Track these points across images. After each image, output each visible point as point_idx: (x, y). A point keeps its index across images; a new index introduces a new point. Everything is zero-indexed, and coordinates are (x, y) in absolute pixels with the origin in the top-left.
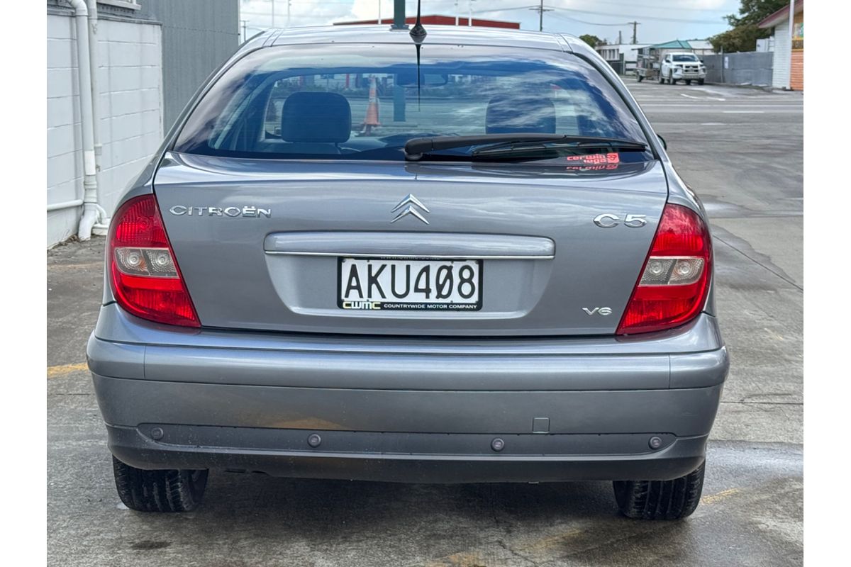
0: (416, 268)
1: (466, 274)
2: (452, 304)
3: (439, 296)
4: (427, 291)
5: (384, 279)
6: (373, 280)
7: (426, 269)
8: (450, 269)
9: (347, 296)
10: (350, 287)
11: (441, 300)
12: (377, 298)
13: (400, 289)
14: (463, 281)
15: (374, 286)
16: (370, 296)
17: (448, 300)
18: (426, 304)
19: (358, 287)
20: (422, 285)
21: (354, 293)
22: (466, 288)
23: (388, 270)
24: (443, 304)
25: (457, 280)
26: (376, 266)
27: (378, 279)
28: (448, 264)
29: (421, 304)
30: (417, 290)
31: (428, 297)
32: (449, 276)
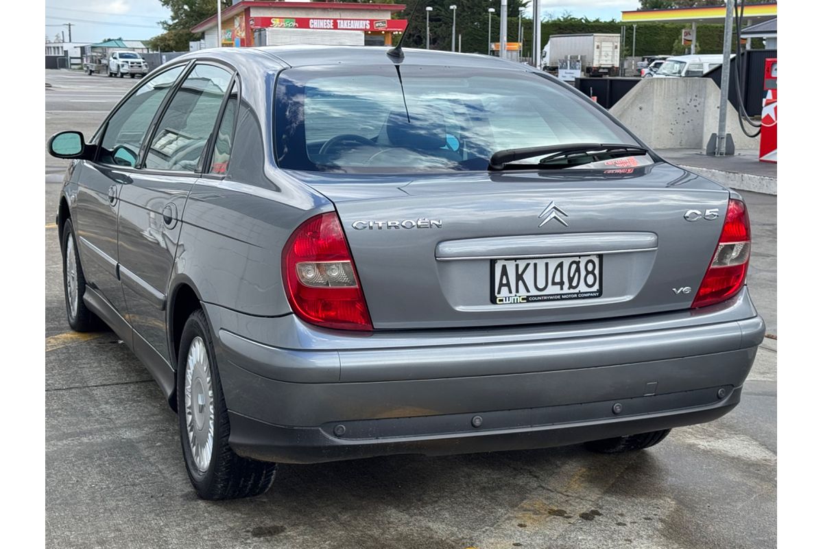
0: (553, 264)
1: (590, 267)
2: (580, 293)
3: (571, 287)
4: (561, 283)
5: (528, 277)
6: (519, 277)
7: (561, 265)
8: (578, 263)
9: (499, 293)
10: (501, 285)
11: (572, 291)
12: (523, 293)
13: (541, 284)
14: (588, 273)
15: (520, 282)
16: (517, 291)
17: (576, 291)
18: (561, 295)
19: (508, 285)
20: (557, 279)
21: (505, 290)
22: (590, 279)
23: (531, 268)
24: (574, 294)
25: (583, 273)
26: (522, 265)
27: (524, 276)
28: (577, 259)
29: (557, 295)
30: (554, 283)
31: (562, 289)
32: (578, 270)
